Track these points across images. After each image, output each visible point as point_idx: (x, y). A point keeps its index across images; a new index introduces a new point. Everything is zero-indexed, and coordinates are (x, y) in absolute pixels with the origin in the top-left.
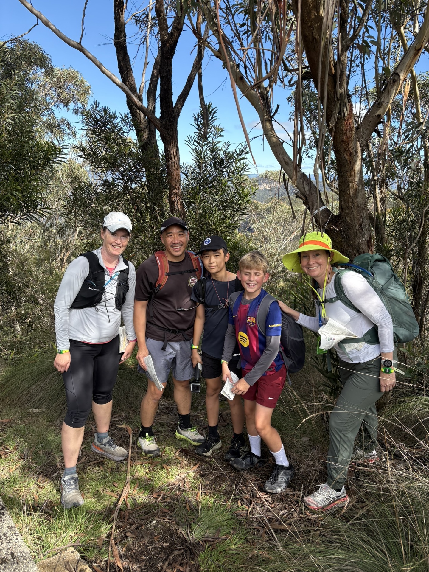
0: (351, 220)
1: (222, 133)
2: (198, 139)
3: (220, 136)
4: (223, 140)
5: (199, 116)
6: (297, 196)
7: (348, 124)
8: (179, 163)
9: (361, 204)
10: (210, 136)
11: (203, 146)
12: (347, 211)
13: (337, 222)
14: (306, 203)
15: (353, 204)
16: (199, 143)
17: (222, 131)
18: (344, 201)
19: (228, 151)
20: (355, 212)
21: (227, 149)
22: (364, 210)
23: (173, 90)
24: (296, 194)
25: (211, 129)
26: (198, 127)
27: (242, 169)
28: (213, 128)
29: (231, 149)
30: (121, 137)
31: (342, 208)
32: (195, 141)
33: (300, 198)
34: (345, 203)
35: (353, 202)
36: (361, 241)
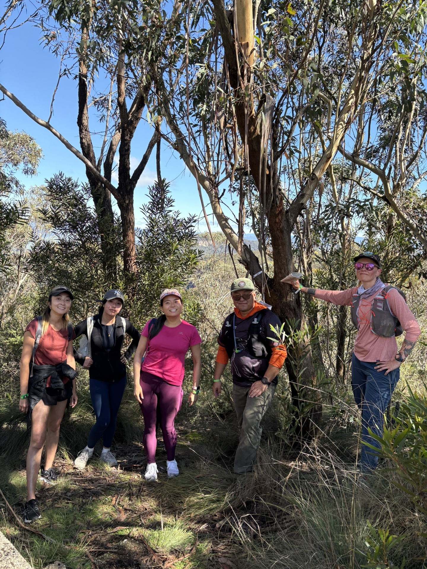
2: (152, 208)
3: (171, 206)
4: (174, 209)
5: (153, 188)
6: (240, 263)
12: (280, 275)
13: (272, 284)
14: (247, 268)
19: (177, 219)
23: (130, 165)
24: (239, 260)
26: (152, 198)
27: (190, 235)
31: (276, 273)
32: (149, 209)
33: (243, 264)
34: (278, 269)
35: (284, 269)
36: (291, 299)
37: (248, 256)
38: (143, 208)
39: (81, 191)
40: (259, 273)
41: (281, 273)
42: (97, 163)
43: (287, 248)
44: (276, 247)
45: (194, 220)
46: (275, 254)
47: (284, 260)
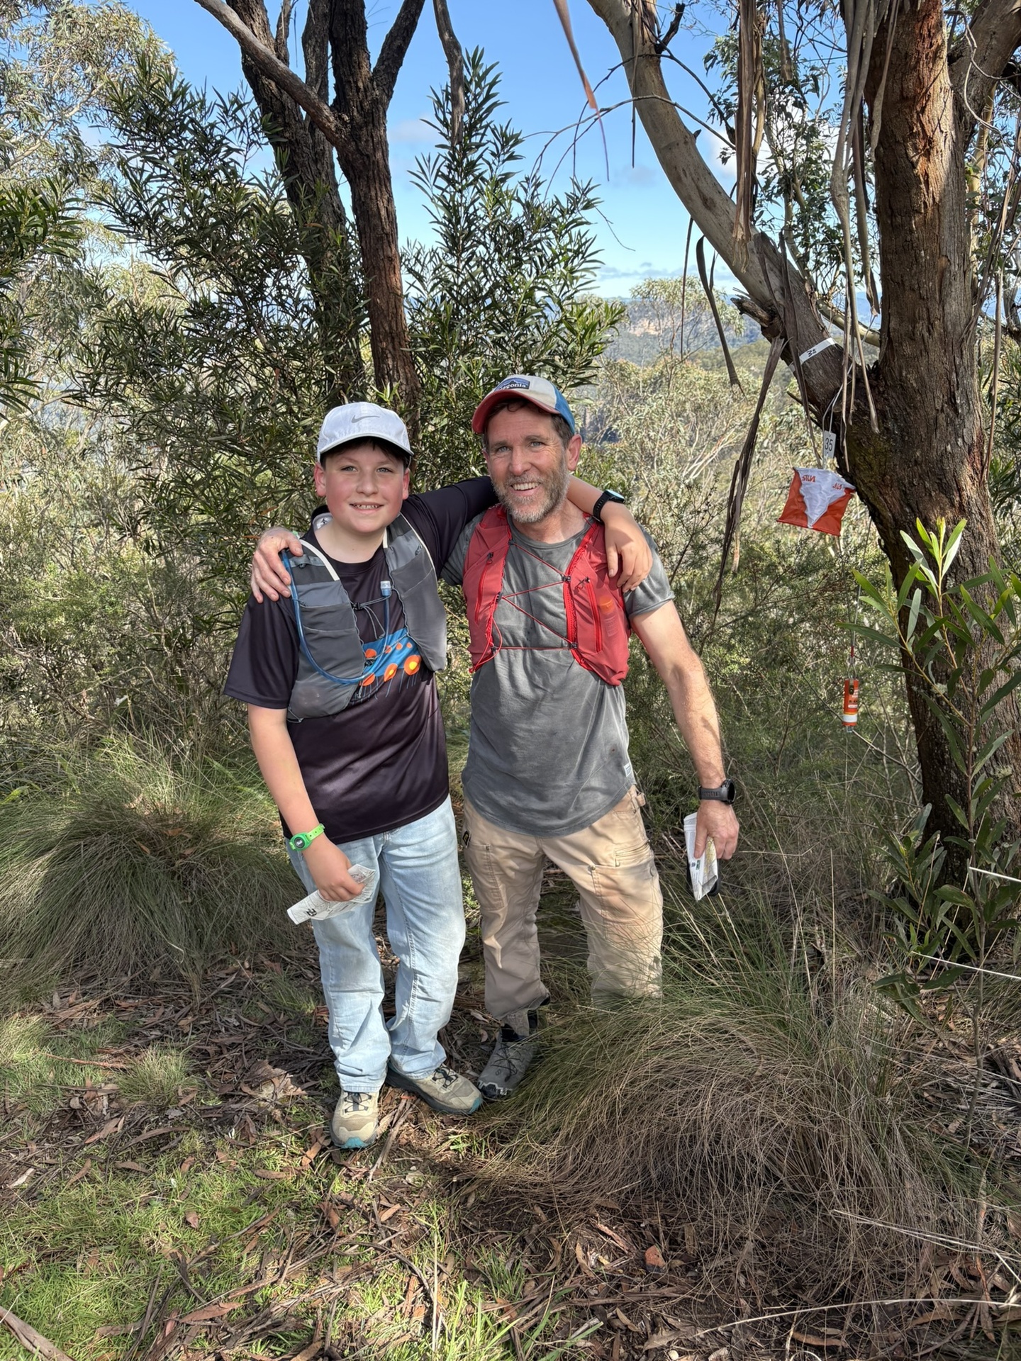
0: (921, 380)
1: (517, 150)
2: (449, 167)
3: (512, 157)
4: (519, 170)
5: (448, 94)
6: (743, 311)
8: (395, 240)
9: (954, 325)
10: (481, 156)
11: (463, 188)
14: (770, 331)
15: (931, 325)
16: (451, 182)
17: (517, 143)
18: (900, 315)
19: (534, 203)
20: (936, 351)
21: (532, 198)
22: (966, 345)
23: (366, 12)
24: (739, 303)
25: (483, 135)
26: (445, 131)
27: (577, 253)
28: (489, 131)
29: (545, 197)
30: (225, 165)
31: (890, 341)
32: (439, 174)
33: (753, 315)
34: (902, 321)
35: (929, 318)
36: (949, 447)
37: (775, 282)
38: (416, 169)
39: (220, 125)
40: (819, 348)
41: (912, 337)
42: (274, 30)
43: (946, 221)
44: (899, 220)
45: (589, 201)
46: (890, 257)
47: (932, 279)
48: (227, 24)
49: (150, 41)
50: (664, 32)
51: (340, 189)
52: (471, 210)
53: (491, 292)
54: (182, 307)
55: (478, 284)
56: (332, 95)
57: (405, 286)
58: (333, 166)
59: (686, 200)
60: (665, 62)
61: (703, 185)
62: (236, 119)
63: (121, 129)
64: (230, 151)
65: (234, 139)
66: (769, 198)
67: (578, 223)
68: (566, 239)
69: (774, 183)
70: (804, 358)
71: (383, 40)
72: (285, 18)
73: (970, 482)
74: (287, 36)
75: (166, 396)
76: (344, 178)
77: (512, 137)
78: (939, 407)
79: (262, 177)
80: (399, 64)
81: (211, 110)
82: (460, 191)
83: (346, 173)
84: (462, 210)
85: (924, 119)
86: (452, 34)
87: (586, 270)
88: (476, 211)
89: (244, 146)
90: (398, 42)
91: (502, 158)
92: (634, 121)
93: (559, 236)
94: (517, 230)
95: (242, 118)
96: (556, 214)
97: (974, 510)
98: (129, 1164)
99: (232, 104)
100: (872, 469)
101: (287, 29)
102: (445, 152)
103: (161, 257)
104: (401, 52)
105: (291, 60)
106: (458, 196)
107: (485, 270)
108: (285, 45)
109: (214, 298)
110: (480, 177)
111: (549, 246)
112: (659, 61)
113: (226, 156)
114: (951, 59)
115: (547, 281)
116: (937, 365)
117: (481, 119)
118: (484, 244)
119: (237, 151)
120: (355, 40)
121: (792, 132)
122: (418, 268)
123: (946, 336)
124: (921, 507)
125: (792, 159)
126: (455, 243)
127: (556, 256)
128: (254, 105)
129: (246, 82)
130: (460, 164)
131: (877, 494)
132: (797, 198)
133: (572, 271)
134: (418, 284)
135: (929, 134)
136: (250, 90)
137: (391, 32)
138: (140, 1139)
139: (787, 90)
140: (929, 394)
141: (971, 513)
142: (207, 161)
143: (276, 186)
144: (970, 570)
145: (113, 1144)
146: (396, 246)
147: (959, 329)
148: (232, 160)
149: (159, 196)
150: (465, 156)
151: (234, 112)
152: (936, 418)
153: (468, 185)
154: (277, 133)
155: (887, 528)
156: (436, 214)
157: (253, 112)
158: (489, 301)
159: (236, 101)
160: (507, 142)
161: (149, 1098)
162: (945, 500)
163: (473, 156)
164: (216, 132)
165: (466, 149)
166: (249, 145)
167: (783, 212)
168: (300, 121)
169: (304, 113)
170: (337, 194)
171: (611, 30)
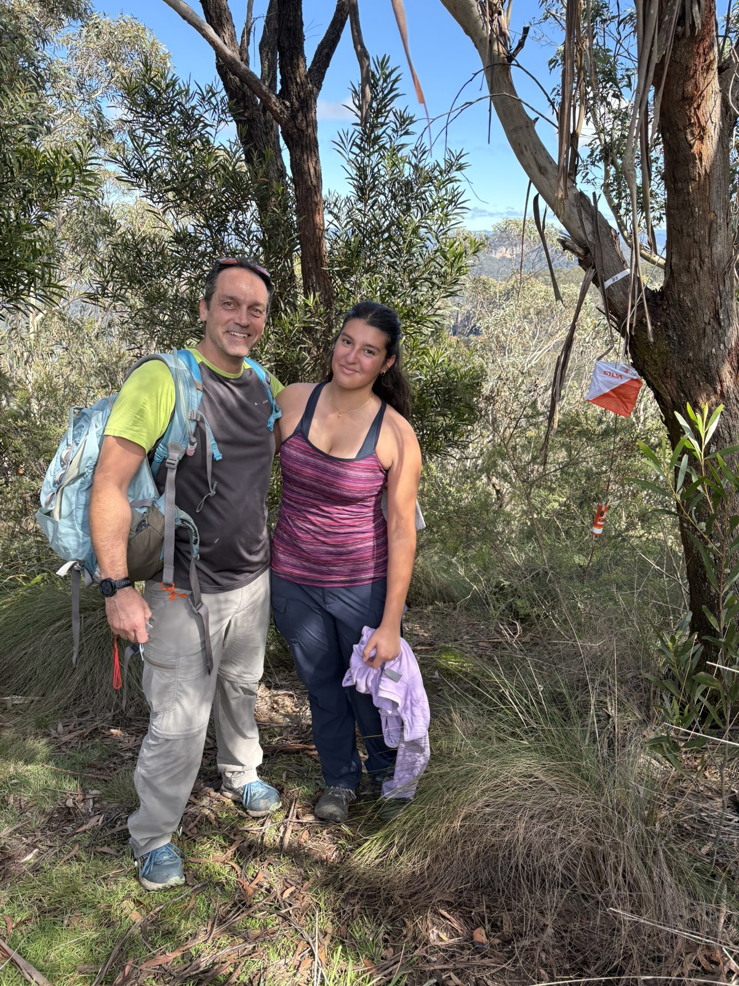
0: (694, 301)
1: (411, 128)
2: (361, 139)
3: (407, 133)
4: (411, 142)
6: (565, 247)
7: (701, 51)
8: (320, 191)
9: (719, 262)
10: (384, 132)
11: (371, 154)
12: (685, 279)
13: (657, 305)
14: (585, 263)
15: (702, 261)
16: (362, 149)
17: (411, 123)
18: (679, 254)
19: (421, 165)
20: (705, 281)
21: (420, 162)
22: (727, 277)
23: (304, 29)
24: (563, 242)
25: (387, 117)
26: (360, 113)
27: (451, 202)
28: (391, 114)
29: (428, 162)
31: (672, 272)
32: (354, 144)
33: (573, 251)
34: (681, 258)
35: (700, 256)
36: (714, 350)
37: (588, 227)
38: (338, 140)
39: (199, 108)
40: (620, 276)
41: (688, 270)
42: (239, 40)
43: (714, 187)
44: (680, 185)
45: (461, 165)
46: (672, 212)
47: (703, 229)
48: (206, 36)
49: (153, 44)
50: (514, 46)
51: (283, 154)
52: (376, 170)
53: (388, 229)
54: (167, 235)
55: (378, 222)
56: (279, 87)
57: (326, 224)
58: (278, 137)
59: (527, 168)
60: (514, 70)
61: (539, 157)
62: (210, 103)
63: (129, 109)
64: (206, 125)
65: (209, 117)
66: (593, 163)
67: (451, 180)
68: (443, 192)
69: (597, 152)
70: (608, 283)
71: (316, 48)
72: (248, 31)
73: (729, 376)
74: (248, 44)
75: (154, 299)
76: (286, 146)
77: (408, 118)
78: (707, 321)
79: (227, 145)
80: (326, 65)
81: (193, 97)
82: (369, 156)
83: (287, 143)
84: (368, 171)
85: (699, 113)
86: (363, 47)
87: (456, 214)
88: (379, 170)
89: (215, 123)
90: (326, 50)
91: (400, 133)
92: (490, 110)
93: (438, 190)
94: (408, 184)
95: (215, 103)
96: (437, 173)
97: (732, 396)
98: (106, 849)
99: (208, 93)
100: (656, 364)
101: (248, 40)
102: (359, 128)
103: (155, 200)
104: (329, 57)
105: (251, 61)
106: (366, 160)
107: (384, 213)
108: (247, 51)
109: (191, 229)
110: (383, 147)
111: (431, 197)
112: (508, 69)
113: (202, 129)
114: (721, 70)
115: (428, 221)
116: (706, 290)
117: (385, 106)
118: (384, 194)
119: (211, 126)
120: (296, 48)
121: (611, 116)
122: (336, 211)
123: (713, 270)
124: (692, 393)
125: (611, 135)
126: (363, 192)
127: (436, 204)
128: (224, 93)
129: (218, 77)
130: (369, 137)
131: (660, 382)
132: (613, 163)
133: (446, 215)
134: (335, 222)
135: (703, 124)
136: (221, 83)
137: (322, 43)
138: (114, 831)
139: (608, 86)
140: (700, 312)
141: (729, 398)
142: (189, 133)
143: (236, 151)
144: (728, 440)
145: (96, 833)
146: (321, 195)
147: (722, 265)
148: (207, 132)
149: (155, 157)
150: (372, 131)
151: (210, 98)
152: (705, 329)
153: (374, 152)
154: (239, 114)
155: (667, 407)
156: (350, 172)
157: (223, 99)
158: (386, 235)
159: (211, 90)
160: (404, 122)
161: (122, 802)
162: (710, 388)
163: (379, 132)
164: (196, 112)
165: (374, 127)
166: (219, 122)
167: (603, 173)
168: (256, 104)
169: (259, 100)
170: (281, 157)
171: (476, 46)
